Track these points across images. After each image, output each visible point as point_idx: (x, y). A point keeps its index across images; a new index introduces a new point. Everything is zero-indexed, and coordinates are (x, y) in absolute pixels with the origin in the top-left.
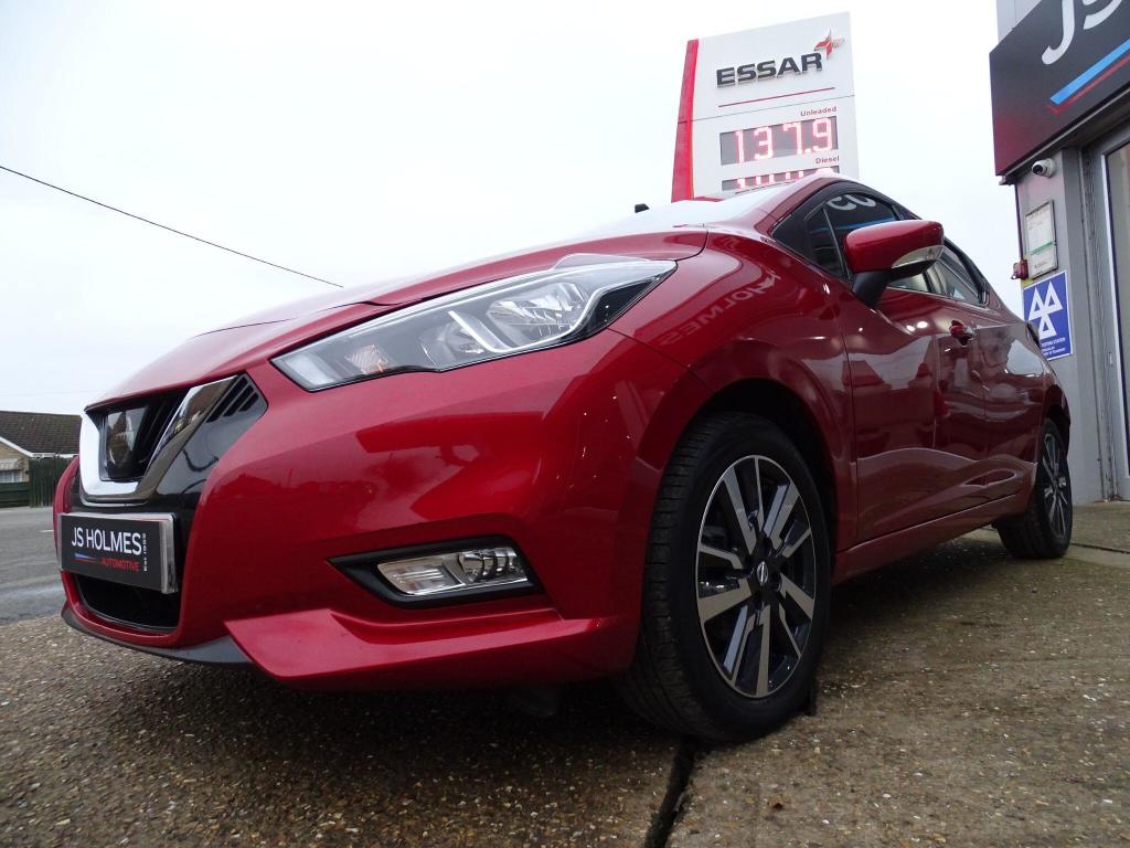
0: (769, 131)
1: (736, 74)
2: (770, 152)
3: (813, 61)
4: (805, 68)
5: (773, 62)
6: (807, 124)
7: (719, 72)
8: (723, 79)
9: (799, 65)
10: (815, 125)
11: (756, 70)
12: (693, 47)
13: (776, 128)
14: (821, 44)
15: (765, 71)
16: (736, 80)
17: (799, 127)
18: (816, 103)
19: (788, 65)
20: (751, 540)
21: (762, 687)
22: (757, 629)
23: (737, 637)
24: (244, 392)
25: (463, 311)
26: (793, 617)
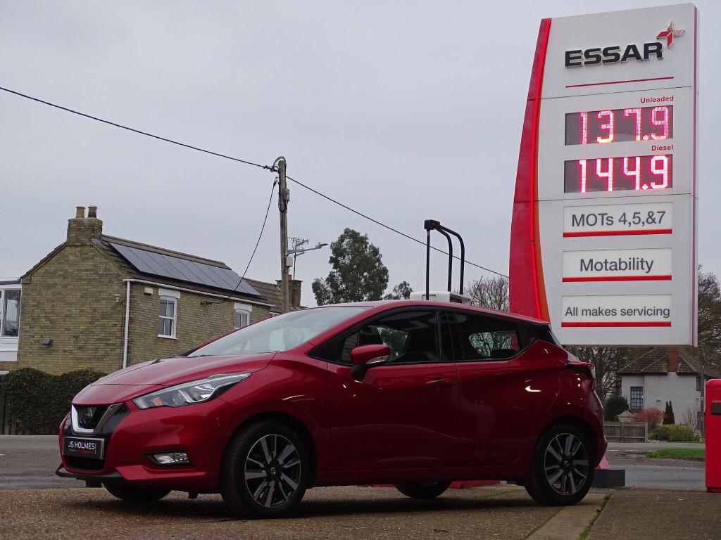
0: (612, 115)
1: (583, 56)
2: (611, 137)
3: (655, 50)
4: (646, 57)
5: (618, 48)
6: (646, 111)
7: (568, 54)
8: (571, 61)
9: (641, 52)
10: (654, 112)
11: (602, 55)
12: (546, 26)
13: (619, 113)
14: (663, 34)
15: (610, 56)
16: (583, 63)
17: (638, 112)
18: (655, 91)
19: (631, 52)
20: (269, 460)
21: (268, 504)
22: (268, 487)
23: (260, 487)
24: (124, 407)
25: (182, 390)
26: (287, 488)
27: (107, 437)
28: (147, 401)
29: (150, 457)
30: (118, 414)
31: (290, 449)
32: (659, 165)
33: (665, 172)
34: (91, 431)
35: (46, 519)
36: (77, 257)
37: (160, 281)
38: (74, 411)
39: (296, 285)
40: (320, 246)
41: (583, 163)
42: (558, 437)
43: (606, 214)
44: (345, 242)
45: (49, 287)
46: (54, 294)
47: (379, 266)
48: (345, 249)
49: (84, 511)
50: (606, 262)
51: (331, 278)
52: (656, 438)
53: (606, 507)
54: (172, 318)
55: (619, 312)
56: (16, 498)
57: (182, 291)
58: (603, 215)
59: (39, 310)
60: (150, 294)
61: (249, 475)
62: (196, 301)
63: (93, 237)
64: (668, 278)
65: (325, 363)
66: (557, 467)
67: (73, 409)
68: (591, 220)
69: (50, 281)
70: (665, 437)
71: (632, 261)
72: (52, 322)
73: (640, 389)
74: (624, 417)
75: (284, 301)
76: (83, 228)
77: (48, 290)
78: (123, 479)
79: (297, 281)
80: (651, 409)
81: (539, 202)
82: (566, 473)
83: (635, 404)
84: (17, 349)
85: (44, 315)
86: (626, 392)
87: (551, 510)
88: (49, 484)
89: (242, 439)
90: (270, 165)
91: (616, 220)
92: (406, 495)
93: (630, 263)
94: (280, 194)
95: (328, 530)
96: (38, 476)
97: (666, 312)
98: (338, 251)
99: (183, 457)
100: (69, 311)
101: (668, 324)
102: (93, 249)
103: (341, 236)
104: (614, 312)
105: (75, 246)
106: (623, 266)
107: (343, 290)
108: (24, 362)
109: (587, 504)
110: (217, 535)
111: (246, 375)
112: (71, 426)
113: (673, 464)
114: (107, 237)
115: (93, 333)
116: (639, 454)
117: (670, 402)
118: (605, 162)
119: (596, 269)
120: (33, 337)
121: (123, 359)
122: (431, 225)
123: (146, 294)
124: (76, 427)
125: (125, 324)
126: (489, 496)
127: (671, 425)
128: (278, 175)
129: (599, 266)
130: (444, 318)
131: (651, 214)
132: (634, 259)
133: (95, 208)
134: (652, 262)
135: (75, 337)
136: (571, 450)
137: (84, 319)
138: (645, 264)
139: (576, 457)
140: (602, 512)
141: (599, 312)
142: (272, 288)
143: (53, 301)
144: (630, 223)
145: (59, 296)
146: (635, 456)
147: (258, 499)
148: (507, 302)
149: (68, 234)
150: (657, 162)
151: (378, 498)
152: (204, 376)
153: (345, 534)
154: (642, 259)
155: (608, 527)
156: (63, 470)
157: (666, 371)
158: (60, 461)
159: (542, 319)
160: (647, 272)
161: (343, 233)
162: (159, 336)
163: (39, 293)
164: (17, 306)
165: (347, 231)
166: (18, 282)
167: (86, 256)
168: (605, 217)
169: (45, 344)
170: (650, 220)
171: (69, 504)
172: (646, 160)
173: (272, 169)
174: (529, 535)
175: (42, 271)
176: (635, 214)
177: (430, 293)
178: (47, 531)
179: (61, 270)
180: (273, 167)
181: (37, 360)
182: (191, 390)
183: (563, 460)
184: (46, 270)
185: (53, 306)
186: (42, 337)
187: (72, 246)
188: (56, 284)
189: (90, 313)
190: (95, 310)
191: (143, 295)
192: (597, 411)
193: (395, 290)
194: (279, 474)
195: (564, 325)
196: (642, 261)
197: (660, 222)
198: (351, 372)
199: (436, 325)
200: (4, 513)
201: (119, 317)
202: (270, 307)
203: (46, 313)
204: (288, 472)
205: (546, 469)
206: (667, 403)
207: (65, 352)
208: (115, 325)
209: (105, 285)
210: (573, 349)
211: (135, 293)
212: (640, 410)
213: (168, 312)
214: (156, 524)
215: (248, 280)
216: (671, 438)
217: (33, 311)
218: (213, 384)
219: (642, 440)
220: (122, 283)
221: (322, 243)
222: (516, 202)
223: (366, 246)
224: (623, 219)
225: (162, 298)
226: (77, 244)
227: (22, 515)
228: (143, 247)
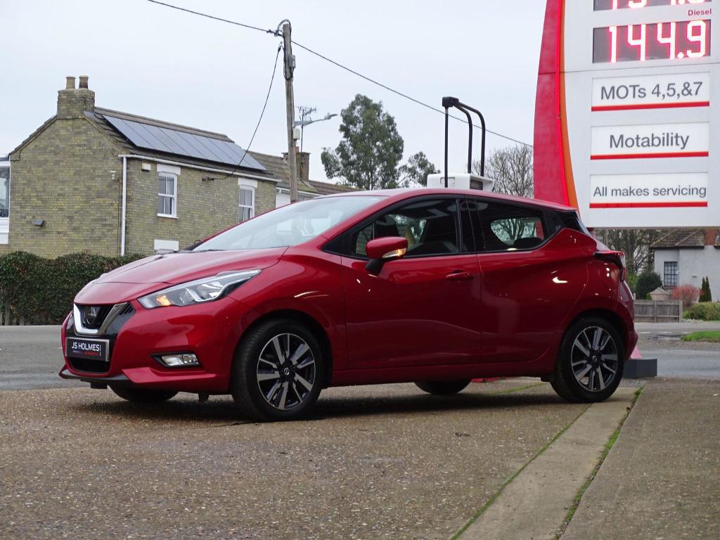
2: (644, 0)
20: (282, 360)
21: (281, 406)
22: (281, 388)
23: (273, 389)
24: (129, 307)
25: (190, 288)
26: (301, 389)
27: (112, 338)
28: (153, 300)
29: (158, 360)
30: (123, 314)
31: (304, 348)
32: (696, 31)
33: (702, 38)
34: (95, 331)
35: (52, 425)
36: (68, 131)
37: (158, 156)
38: (76, 311)
39: (304, 157)
40: (329, 117)
41: (613, 30)
42: (586, 331)
43: (638, 86)
44: (356, 110)
45: (40, 164)
46: (45, 171)
47: (394, 136)
48: (356, 117)
49: (90, 414)
50: (638, 138)
51: (341, 148)
52: (692, 316)
53: (636, 404)
54: (171, 196)
55: (651, 192)
56: (18, 400)
57: (182, 167)
58: (634, 87)
59: (30, 189)
60: (147, 171)
61: (261, 377)
62: (198, 177)
63: (85, 109)
64: (705, 154)
65: (339, 257)
66: (585, 362)
67: (76, 309)
68: (622, 92)
69: (41, 158)
70: (701, 316)
71: (666, 136)
72: (44, 201)
73: (674, 264)
74: (657, 295)
75: (291, 176)
76: (74, 99)
77: (39, 167)
78: (129, 382)
79: (305, 153)
80: (686, 286)
81: (566, 74)
82: (594, 369)
83: (669, 281)
84: (8, 231)
85: (35, 194)
86: (659, 268)
87: (578, 408)
88: (50, 382)
89: (254, 339)
90: (274, 29)
91: (648, 92)
92: (424, 390)
93: (664, 138)
94: (285, 61)
95: (345, 435)
96: (38, 373)
97: (702, 191)
98: (348, 118)
99: (192, 359)
100: (61, 189)
101: (705, 204)
102: (85, 122)
103: (353, 103)
104: (646, 192)
105: (66, 119)
106: (656, 142)
107: (354, 161)
108: (15, 245)
109: (616, 400)
110: (230, 442)
111: (256, 272)
112: (73, 326)
113: (709, 348)
114: (101, 109)
115: (88, 212)
116: (672, 336)
117: (707, 279)
118: (637, 28)
119: (627, 145)
120: (25, 218)
121: (121, 240)
122: (449, 102)
123: (143, 170)
124: (79, 328)
125: (122, 203)
126: (513, 391)
127: (708, 303)
128: (282, 39)
129: (630, 143)
130: (464, 206)
131: (687, 85)
132: (668, 134)
133: (87, 78)
134: (688, 137)
135: (69, 217)
136: (600, 345)
137: (78, 198)
138: (679, 140)
139: (605, 352)
140: (633, 410)
141: (630, 192)
142: (279, 161)
143: (45, 179)
144: (664, 96)
145: (51, 174)
146: (668, 339)
147: (272, 401)
148: (531, 172)
149: (58, 107)
150: (694, 28)
151: (396, 394)
152: (213, 272)
153: (363, 439)
154: (677, 135)
155: (638, 428)
156: (66, 372)
157: (702, 245)
158: (64, 363)
159: (569, 205)
160: (682, 148)
161: (354, 99)
162: (159, 215)
163: (29, 171)
164: (7, 183)
165: (358, 97)
166: (6, 159)
167: (77, 130)
168: (637, 89)
169: (37, 225)
170: (686, 92)
171: (73, 408)
172: (682, 26)
173: (276, 34)
174: (556, 438)
175: (32, 146)
176: (669, 85)
177: (449, 176)
178: (54, 440)
179: (52, 146)
180: (277, 31)
181: (29, 243)
182: (198, 288)
183: (591, 355)
184: (36, 146)
185: (45, 184)
186: (34, 217)
187: (62, 119)
188: (47, 161)
189: (83, 191)
190: (89, 188)
191: (141, 172)
192: (627, 303)
193: (410, 161)
194: (292, 375)
195: (592, 206)
196: (677, 137)
197: (696, 93)
198: (366, 267)
199: (456, 213)
200: (7, 418)
201: (116, 195)
202: (276, 182)
203: (37, 192)
204: (302, 372)
205: (572, 365)
206: (703, 280)
207: (59, 233)
208: (112, 204)
209: (100, 161)
210: (602, 232)
211: (132, 170)
212: (673, 287)
213: (168, 189)
214: (165, 429)
215: (252, 154)
216: (708, 316)
217: (24, 189)
218: (222, 282)
219: (676, 319)
220: (118, 159)
221: (331, 114)
222: (540, 74)
223: (379, 113)
224: (656, 91)
225: (161, 174)
226: (68, 117)
227: (27, 421)
228: (138, 120)
